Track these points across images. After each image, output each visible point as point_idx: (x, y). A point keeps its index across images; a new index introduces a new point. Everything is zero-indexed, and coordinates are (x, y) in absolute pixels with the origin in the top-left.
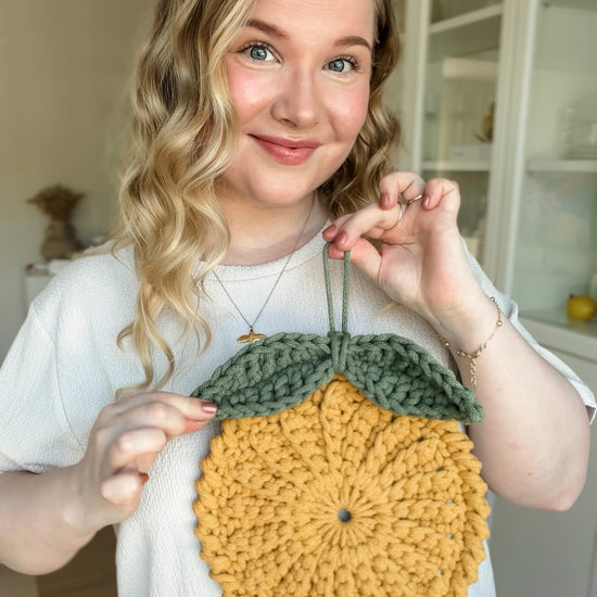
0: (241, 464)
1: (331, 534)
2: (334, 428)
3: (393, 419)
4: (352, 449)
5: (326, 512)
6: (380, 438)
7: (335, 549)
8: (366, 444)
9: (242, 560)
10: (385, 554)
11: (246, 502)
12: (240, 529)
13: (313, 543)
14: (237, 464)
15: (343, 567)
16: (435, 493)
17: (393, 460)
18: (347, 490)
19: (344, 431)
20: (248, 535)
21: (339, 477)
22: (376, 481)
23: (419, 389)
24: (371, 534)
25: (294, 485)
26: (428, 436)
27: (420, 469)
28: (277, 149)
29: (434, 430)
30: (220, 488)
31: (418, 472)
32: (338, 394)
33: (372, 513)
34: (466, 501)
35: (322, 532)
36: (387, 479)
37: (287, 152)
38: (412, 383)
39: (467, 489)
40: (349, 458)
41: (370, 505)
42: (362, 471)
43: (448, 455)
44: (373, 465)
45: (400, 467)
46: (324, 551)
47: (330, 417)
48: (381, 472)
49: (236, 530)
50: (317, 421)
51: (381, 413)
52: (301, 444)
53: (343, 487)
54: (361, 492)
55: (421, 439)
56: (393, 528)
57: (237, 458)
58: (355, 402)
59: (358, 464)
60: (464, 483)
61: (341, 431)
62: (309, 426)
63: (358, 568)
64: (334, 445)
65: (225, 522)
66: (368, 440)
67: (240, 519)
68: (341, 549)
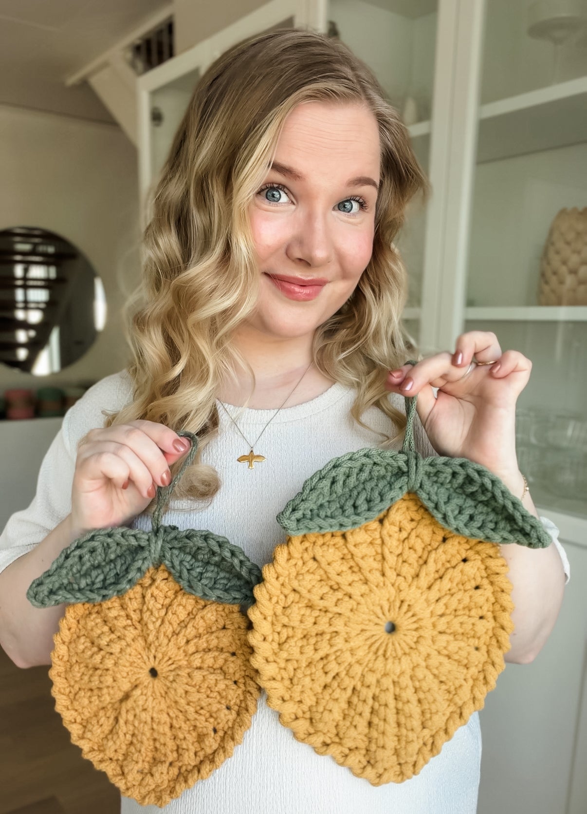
0: (302, 574)
1: (377, 645)
2: (392, 543)
3: (444, 540)
4: (406, 565)
5: (376, 624)
6: (433, 555)
7: (381, 659)
8: (418, 561)
9: (290, 667)
10: (423, 664)
11: (302, 612)
12: (293, 637)
13: (360, 653)
14: (298, 574)
15: (385, 675)
16: (470, 610)
17: (441, 578)
18: (398, 604)
19: (401, 547)
20: (300, 644)
21: (393, 591)
22: (424, 597)
23: (482, 513)
24: (413, 646)
25: (350, 597)
26: (472, 558)
27: (461, 587)
28: (287, 285)
29: (478, 553)
30: (278, 597)
31: (460, 590)
32: (400, 512)
33: (415, 626)
34: (495, 618)
35: (369, 642)
36: (434, 594)
37: (297, 289)
38: (475, 507)
39: (497, 607)
40: (403, 573)
41: (415, 619)
42: (413, 588)
43: (486, 575)
44: (424, 581)
45: (446, 584)
46: (369, 661)
47: (391, 533)
48: (429, 588)
49: (288, 638)
50: (378, 536)
51: (434, 533)
52: (362, 558)
53: (394, 601)
54: (409, 605)
55: (465, 560)
56: (433, 641)
57: (298, 568)
58: (412, 520)
59: (410, 579)
60: (496, 601)
61: (397, 547)
62: (369, 540)
63: (399, 677)
64: (391, 559)
65: (279, 629)
66: (420, 557)
67: (293, 628)
68: (387, 659)
